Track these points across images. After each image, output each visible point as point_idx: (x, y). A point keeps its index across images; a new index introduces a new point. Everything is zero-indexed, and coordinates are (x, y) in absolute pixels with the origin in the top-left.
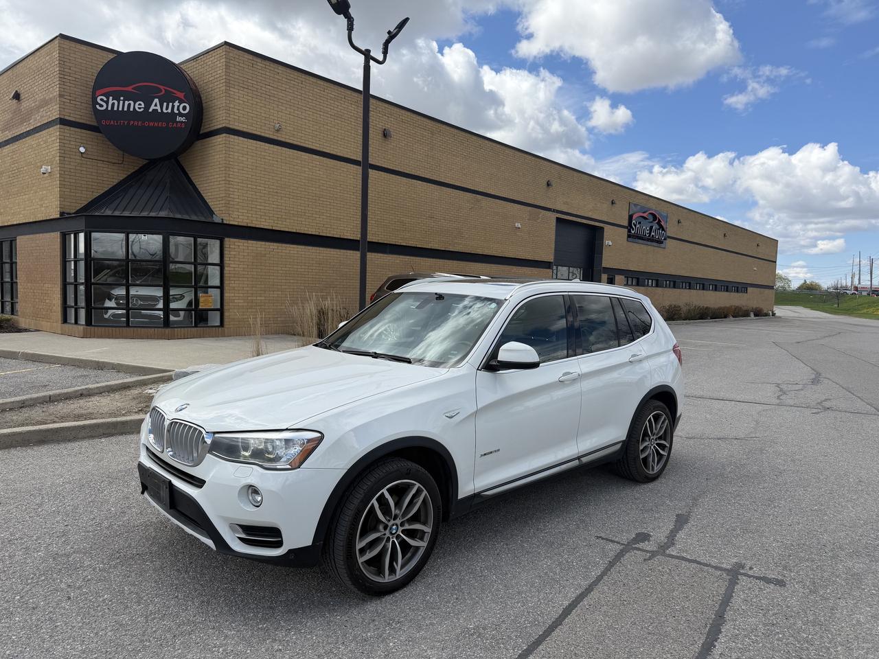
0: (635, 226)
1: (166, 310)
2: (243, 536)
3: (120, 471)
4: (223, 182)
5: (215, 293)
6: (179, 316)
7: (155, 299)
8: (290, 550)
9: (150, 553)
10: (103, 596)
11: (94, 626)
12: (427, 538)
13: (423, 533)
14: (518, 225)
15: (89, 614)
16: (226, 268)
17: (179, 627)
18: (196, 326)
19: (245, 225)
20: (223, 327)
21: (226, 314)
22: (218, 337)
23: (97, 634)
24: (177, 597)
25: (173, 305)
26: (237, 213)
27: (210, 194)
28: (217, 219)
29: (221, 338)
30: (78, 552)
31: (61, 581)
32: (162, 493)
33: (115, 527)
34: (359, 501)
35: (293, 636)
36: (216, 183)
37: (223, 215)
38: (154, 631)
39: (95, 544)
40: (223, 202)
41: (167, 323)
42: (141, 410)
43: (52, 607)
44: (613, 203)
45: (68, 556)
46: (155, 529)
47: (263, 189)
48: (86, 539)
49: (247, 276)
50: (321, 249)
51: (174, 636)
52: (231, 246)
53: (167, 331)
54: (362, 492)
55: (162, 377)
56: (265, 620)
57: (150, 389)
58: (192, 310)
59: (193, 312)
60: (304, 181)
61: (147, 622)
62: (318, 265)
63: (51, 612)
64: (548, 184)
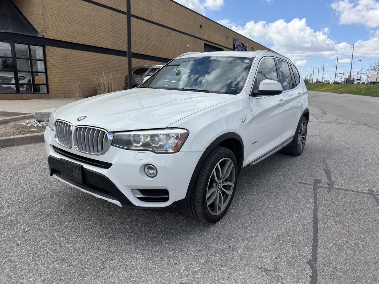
0: (236, 49)
1: (17, 84)
2: (141, 196)
3: (20, 165)
4: (42, 15)
5: (43, 76)
6: (24, 88)
7: (10, 79)
8: (174, 203)
9: (61, 211)
10: (41, 241)
11: (43, 262)
12: (232, 189)
13: (230, 186)
14: (188, 46)
15: (36, 254)
16: (48, 62)
17: (103, 256)
18: (34, 93)
19: (56, 39)
20: (49, 93)
21: (50, 87)
22: (47, 98)
23: (48, 267)
24: (91, 236)
25: (20, 82)
26: (51, 32)
27: (34, 22)
28: (39, 36)
29: (48, 99)
30: (12, 214)
31: (8, 234)
32: (74, 174)
33: (31, 196)
34: (208, 171)
35: (177, 253)
36: (37, 15)
37: (43, 33)
38: (88, 261)
39: (22, 208)
40: (43, 26)
41: (18, 91)
42: (20, 133)
43: (8, 252)
44: (227, 38)
45: (6, 217)
46: (57, 196)
47: (64, 20)
48: (14, 205)
49: (59, 67)
50: (96, 53)
51: (103, 262)
52: (49, 51)
53: (19, 95)
54: (209, 165)
55: (26, 116)
56: (156, 245)
57: (21, 122)
58: (31, 84)
59: (32, 86)
60: (85, 17)
61: (79, 255)
62: (95, 62)
63: (9, 256)
64: (201, 27)
